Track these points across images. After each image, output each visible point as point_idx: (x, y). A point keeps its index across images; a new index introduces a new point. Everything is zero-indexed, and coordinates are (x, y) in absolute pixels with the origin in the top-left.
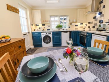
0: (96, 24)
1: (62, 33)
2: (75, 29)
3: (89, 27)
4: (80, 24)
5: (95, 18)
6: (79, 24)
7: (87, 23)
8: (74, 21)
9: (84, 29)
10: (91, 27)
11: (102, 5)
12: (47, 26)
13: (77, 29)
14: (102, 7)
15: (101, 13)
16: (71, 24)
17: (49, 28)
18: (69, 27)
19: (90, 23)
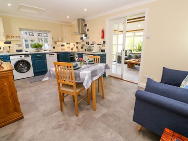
0: (83, 45)
1: (47, 55)
2: (62, 49)
3: (77, 48)
4: (67, 44)
5: (82, 38)
6: (65, 44)
7: (75, 44)
8: (60, 39)
9: (72, 49)
10: (80, 48)
11: (87, 28)
12: (17, 45)
13: (64, 49)
14: (86, 31)
15: (86, 36)
16: (56, 43)
17: (20, 48)
18: (54, 48)
19: (77, 43)
